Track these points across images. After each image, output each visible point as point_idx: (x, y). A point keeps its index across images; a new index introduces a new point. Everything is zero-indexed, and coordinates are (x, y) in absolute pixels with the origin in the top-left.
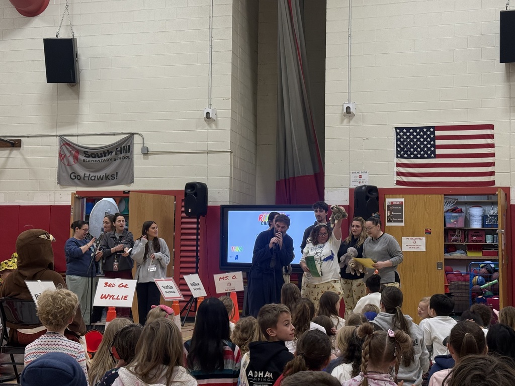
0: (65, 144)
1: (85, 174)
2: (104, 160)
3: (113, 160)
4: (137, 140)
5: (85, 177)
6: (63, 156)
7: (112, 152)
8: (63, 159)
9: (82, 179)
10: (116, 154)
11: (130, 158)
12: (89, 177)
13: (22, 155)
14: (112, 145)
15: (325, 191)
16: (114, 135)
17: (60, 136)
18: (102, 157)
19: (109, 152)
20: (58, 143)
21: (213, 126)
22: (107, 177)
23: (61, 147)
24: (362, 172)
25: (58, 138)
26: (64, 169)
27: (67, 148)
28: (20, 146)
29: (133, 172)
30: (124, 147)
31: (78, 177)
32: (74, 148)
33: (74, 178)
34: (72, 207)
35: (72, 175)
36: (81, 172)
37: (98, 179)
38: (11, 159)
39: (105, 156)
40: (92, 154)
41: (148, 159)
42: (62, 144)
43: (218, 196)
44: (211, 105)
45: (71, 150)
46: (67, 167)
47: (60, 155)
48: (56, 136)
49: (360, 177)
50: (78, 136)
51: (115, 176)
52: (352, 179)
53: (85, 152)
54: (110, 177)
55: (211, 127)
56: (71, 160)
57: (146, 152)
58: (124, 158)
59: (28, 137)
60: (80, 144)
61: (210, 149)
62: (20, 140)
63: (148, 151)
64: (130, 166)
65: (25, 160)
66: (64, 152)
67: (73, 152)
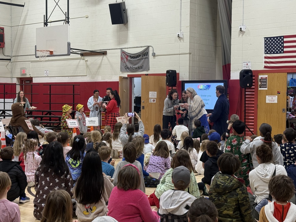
0: (123, 52)
1: (131, 66)
2: (138, 60)
3: (141, 59)
4: (151, 49)
5: (130, 68)
7: (141, 56)
8: (122, 60)
9: (129, 69)
10: (142, 56)
11: (148, 58)
12: (132, 68)
13: (107, 58)
14: (141, 52)
15: (231, 72)
16: (142, 47)
17: (121, 49)
18: (137, 58)
19: (140, 56)
20: (120, 53)
21: (182, 40)
22: (139, 68)
23: (121, 54)
24: (248, 62)
25: (120, 50)
26: (123, 64)
28: (106, 54)
29: (149, 65)
30: (145, 53)
31: (128, 68)
32: (126, 54)
33: (126, 68)
34: (119, 83)
35: (126, 67)
36: (129, 65)
37: (135, 69)
38: (103, 60)
39: (138, 57)
40: (133, 57)
41: (155, 58)
43: (184, 75)
44: (181, 30)
45: (125, 55)
46: (124, 63)
47: (121, 58)
48: (120, 49)
49: (247, 64)
50: (128, 48)
51: (142, 67)
52: (244, 66)
53: (130, 56)
54: (140, 68)
55: (181, 42)
56: (125, 60)
57: (154, 55)
58: (146, 58)
59: (109, 50)
60: (128, 52)
61: (180, 53)
62: (106, 51)
63: (155, 54)
64: (148, 62)
65: (109, 61)
66: (122, 56)
67: (126, 56)
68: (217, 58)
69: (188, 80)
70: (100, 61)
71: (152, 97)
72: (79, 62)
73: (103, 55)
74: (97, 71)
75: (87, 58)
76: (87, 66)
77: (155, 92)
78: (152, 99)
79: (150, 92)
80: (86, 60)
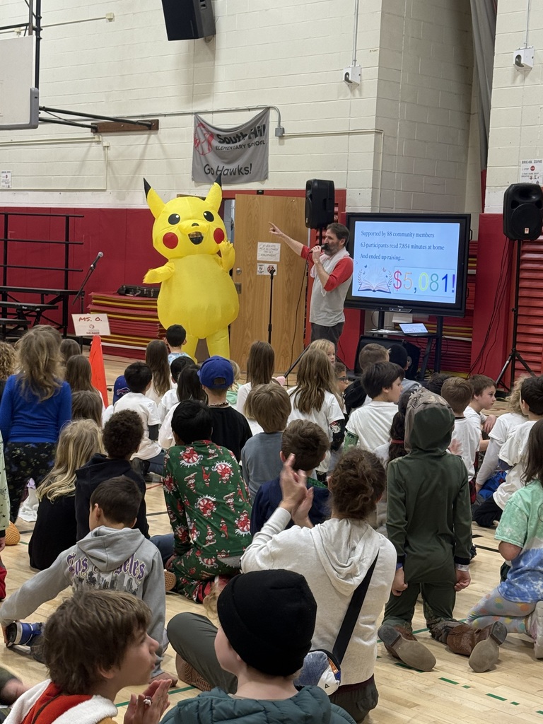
0: (200, 125)
1: (218, 167)
2: (237, 148)
3: (247, 145)
4: (273, 116)
5: (218, 170)
6: (198, 141)
7: (246, 135)
8: (198, 145)
9: (215, 174)
10: (250, 138)
11: (264, 143)
12: (222, 171)
13: (159, 140)
14: (247, 124)
16: (249, 110)
17: (196, 113)
18: (236, 142)
19: (244, 136)
20: (193, 125)
21: (357, 92)
22: (240, 171)
23: (196, 130)
24: (535, 162)
25: (193, 116)
26: (199, 159)
27: (202, 131)
28: (157, 128)
29: (267, 164)
30: (259, 127)
31: (211, 171)
32: (208, 131)
33: (208, 171)
35: (206, 169)
36: (215, 163)
37: (231, 174)
38: (149, 146)
39: (239, 141)
40: (225, 138)
41: (283, 144)
42: (197, 125)
43: (358, 199)
44: (355, 61)
45: (205, 132)
46: (202, 156)
47: (195, 141)
48: (192, 114)
49: (533, 168)
50: (213, 112)
51: (249, 169)
52: (522, 172)
53: (218, 135)
54: (243, 171)
55: (354, 95)
56: (205, 146)
57: (281, 134)
58: (259, 143)
59: (165, 115)
60: (214, 125)
61: (352, 129)
62: (158, 120)
63: (284, 132)
64: (264, 155)
65: (162, 147)
66: (198, 136)
67: (207, 136)
68: (469, 148)
69: (370, 212)
70: (139, 150)
71: (265, 259)
72: (88, 150)
73: (148, 132)
74: (133, 177)
75: (108, 139)
76: (108, 163)
77: (275, 244)
78: (267, 266)
79: (260, 245)
80: (105, 144)
